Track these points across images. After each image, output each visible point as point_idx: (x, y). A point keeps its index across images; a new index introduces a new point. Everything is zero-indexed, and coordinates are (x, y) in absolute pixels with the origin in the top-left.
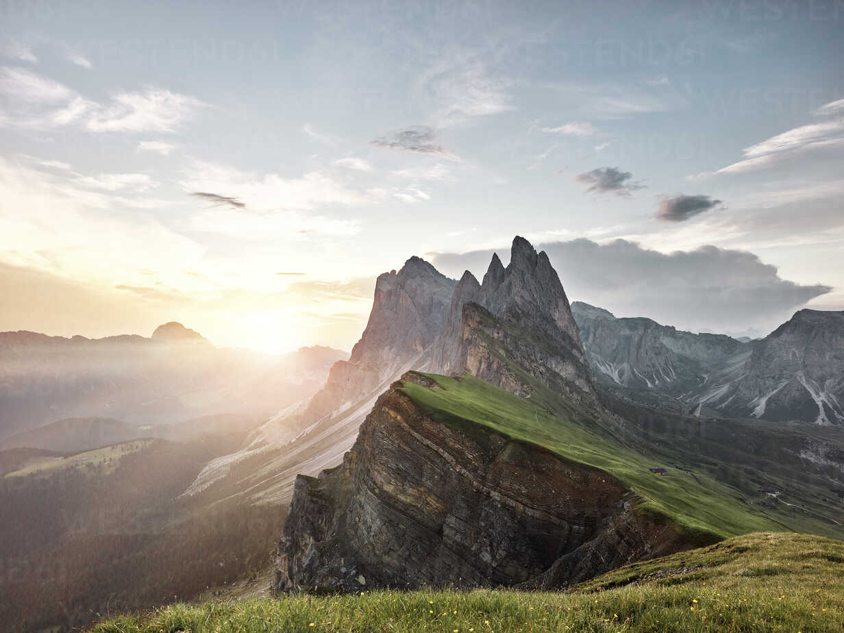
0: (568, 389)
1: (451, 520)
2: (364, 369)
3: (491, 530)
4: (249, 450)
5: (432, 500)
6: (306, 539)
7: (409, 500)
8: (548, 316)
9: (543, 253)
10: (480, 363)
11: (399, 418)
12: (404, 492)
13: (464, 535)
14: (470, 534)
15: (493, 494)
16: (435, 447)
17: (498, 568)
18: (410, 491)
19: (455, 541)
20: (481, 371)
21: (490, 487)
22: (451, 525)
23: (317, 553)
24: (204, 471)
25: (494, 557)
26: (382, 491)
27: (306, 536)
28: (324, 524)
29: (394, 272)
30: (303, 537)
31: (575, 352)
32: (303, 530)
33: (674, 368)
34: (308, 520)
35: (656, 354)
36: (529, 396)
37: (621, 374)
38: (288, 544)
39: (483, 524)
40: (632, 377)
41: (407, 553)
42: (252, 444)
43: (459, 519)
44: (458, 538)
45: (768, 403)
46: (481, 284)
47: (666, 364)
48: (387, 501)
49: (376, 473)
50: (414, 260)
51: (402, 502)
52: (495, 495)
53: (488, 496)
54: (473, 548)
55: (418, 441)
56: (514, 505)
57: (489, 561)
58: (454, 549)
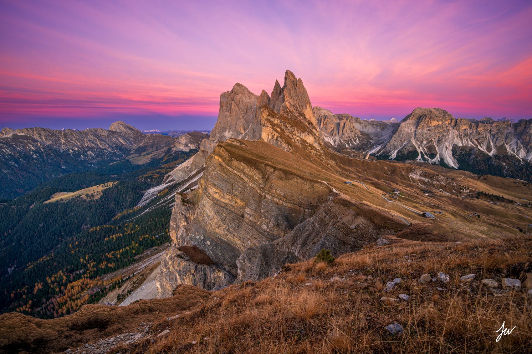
0: (310, 148)
1: (248, 210)
2: (217, 143)
3: (266, 214)
4: (166, 184)
5: (238, 201)
6: (182, 223)
7: (227, 201)
8: (302, 112)
9: (300, 79)
10: (269, 136)
11: (220, 160)
12: (224, 197)
13: (254, 217)
14: (257, 217)
15: (267, 196)
16: (239, 174)
17: (270, 232)
18: (227, 197)
19: (250, 220)
20: (269, 139)
21: (265, 193)
22: (248, 213)
23: (184, 230)
24: (145, 195)
25: (268, 226)
26: (213, 198)
27: (182, 222)
28: (191, 216)
29: (228, 91)
30: (181, 222)
31: (314, 130)
32: (181, 219)
33: (358, 138)
34: (182, 214)
35: (351, 131)
36: (291, 151)
37: (335, 142)
38: (175, 226)
39: (263, 211)
40: (339, 143)
41: (227, 227)
42: (167, 181)
43: (252, 209)
44: (251, 219)
45: (398, 153)
46: (270, 97)
47: (355, 136)
48: (216, 203)
49: (209, 189)
50: (238, 85)
51: (223, 202)
52: (269, 197)
53: (265, 198)
54: (258, 223)
55: (230, 171)
56: (277, 201)
57: (266, 229)
58: (250, 224)
